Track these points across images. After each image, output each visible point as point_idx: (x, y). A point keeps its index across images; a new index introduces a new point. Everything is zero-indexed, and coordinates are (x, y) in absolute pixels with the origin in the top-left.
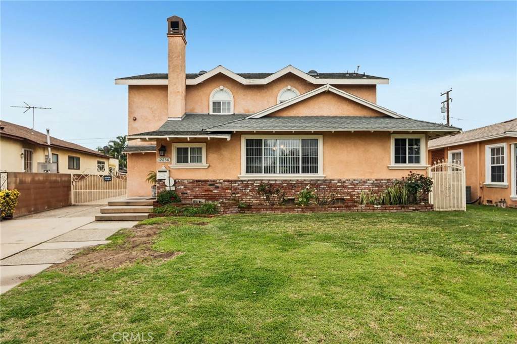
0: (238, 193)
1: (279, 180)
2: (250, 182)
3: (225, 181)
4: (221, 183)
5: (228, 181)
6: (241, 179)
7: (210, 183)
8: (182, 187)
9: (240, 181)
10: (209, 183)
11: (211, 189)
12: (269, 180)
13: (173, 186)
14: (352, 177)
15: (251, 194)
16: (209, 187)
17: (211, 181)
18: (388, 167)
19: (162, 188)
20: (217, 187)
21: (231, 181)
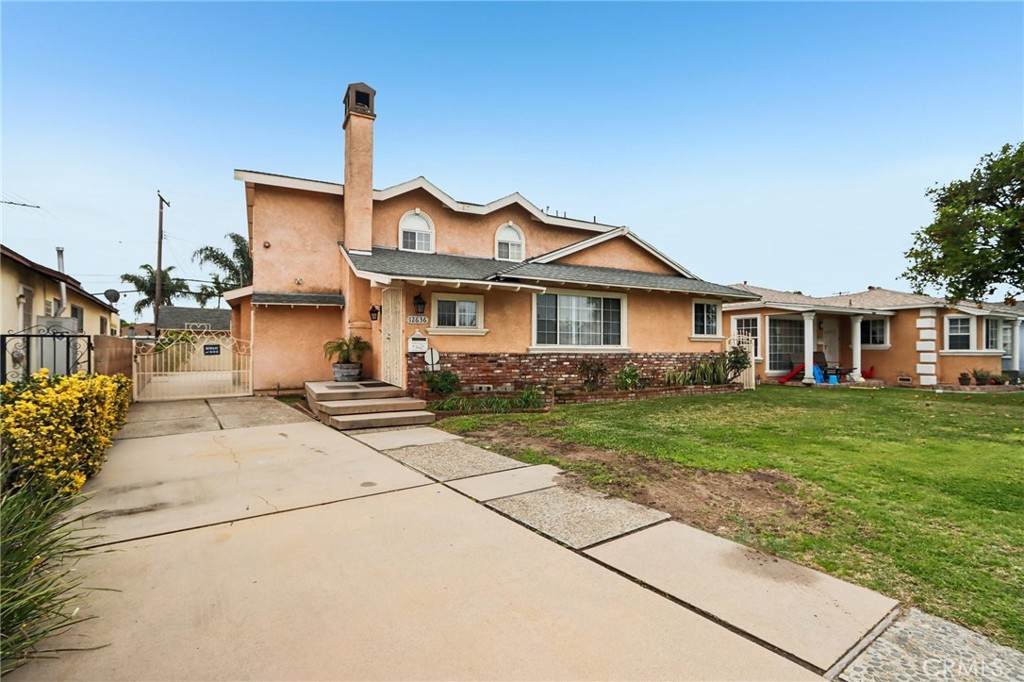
0: (529, 374)
1: (580, 355)
2: (544, 357)
3: (511, 355)
4: (505, 359)
5: (515, 355)
6: (532, 352)
7: (492, 358)
8: (449, 365)
9: (531, 355)
10: (488, 358)
11: (492, 368)
12: (569, 354)
13: (438, 363)
14: (658, 351)
15: (545, 374)
16: (488, 364)
17: (492, 356)
18: (689, 339)
19: (416, 367)
20: (500, 365)
21: (520, 356)
